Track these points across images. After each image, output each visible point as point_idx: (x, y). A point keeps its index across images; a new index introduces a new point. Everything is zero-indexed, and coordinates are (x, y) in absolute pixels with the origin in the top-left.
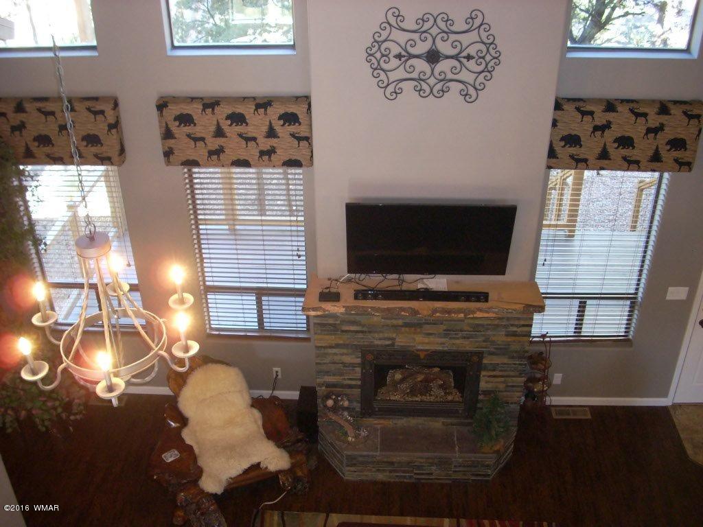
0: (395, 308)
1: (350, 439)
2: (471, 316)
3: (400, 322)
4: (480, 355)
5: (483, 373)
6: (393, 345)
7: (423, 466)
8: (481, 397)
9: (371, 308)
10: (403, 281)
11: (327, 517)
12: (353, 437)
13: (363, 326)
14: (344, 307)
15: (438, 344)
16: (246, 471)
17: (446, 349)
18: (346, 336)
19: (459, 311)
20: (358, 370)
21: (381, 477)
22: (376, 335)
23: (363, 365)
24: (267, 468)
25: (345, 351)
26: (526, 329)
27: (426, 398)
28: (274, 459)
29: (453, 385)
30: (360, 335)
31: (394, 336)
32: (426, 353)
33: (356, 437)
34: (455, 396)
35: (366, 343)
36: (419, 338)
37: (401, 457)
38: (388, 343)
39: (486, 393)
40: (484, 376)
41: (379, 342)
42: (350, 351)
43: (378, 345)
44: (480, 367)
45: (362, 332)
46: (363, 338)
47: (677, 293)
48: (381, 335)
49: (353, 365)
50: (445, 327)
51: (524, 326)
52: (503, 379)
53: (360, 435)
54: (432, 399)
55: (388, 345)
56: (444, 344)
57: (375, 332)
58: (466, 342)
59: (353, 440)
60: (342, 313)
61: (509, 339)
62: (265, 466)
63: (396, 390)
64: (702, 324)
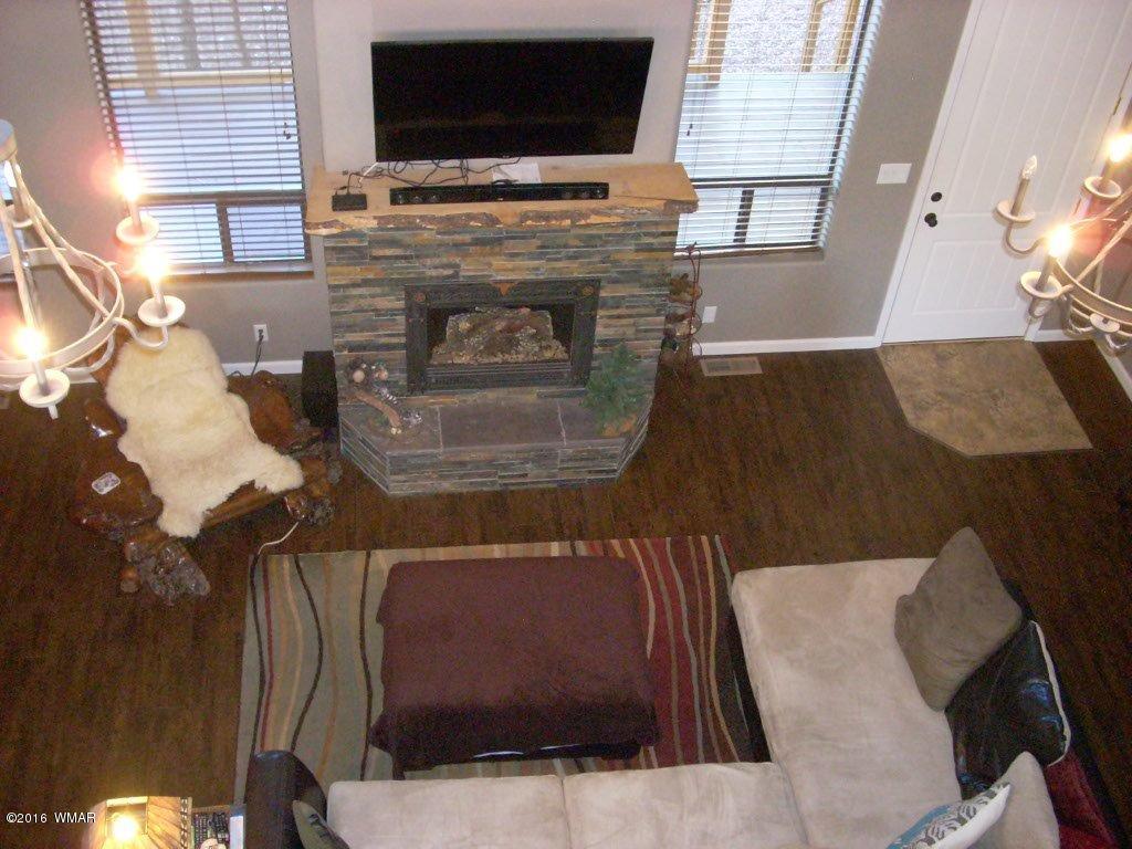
0: (460, 216)
1: (394, 431)
2: (583, 222)
3: (467, 238)
4: (595, 284)
5: (601, 313)
6: (456, 275)
7: (513, 464)
8: (597, 351)
9: (421, 217)
10: (468, 170)
11: (369, 555)
12: (398, 428)
13: (407, 246)
14: (375, 218)
15: (528, 269)
16: (232, 497)
17: (542, 277)
18: (379, 266)
19: (563, 215)
20: (401, 319)
21: (447, 486)
22: (428, 262)
23: (408, 311)
24: (265, 488)
25: (378, 290)
26: (666, 239)
27: (512, 358)
28: (277, 473)
29: (552, 333)
30: (402, 264)
31: (457, 260)
32: (508, 286)
33: (404, 426)
34: (556, 351)
35: (412, 276)
36: (498, 262)
37: (474, 453)
38: (448, 272)
39: (605, 343)
40: (601, 317)
41: (434, 273)
42: (387, 289)
43: (431, 277)
44: (595, 303)
45: (405, 258)
46: (407, 268)
47: (893, 173)
48: (437, 261)
49: (393, 312)
50: (539, 243)
51: (664, 234)
52: (632, 320)
53: (409, 423)
54: (521, 357)
55: (449, 277)
56: (537, 269)
57: (427, 256)
58: (574, 265)
59: (400, 432)
60: (372, 229)
61: (641, 256)
62: (262, 486)
63: (461, 347)
64: (931, 220)
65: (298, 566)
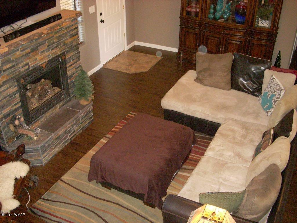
0: (31, 36)
2: (62, 26)
3: (29, 50)
4: (65, 54)
6: (29, 68)
7: (71, 129)
8: (69, 81)
9: (20, 40)
11: (61, 180)
12: (35, 136)
14: (6, 47)
15: (47, 57)
17: (51, 58)
18: (7, 73)
20: (18, 95)
21: (57, 149)
22: (20, 65)
23: (19, 90)
24: (21, 177)
25: (8, 85)
26: (76, 31)
27: (48, 97)
29: (51, 85)
31: (28, 61)
32: (45, 64)
33: (37, 135)
35: (17, 73)
36: (38, 57)
38: (27, 67)
39: (71, 76)
40: (68, 67)
41: (23, 70)
42: (11, 84)
43: (23, 71)
44: (64, 62)
45: (13, 67)
46: (14, 71)
47: (92, 9)
48: (22, 64)
49: (14, 94)
50: (47, 44)
52: (74, 65)
53: (37, 133)
54: (50, 96)
55: (27, 69)
56: (49, 55)
59: (37, 138)
61: (71, 40)
62: (20, 176)
64: (102, 21)
65: (46, 200)
